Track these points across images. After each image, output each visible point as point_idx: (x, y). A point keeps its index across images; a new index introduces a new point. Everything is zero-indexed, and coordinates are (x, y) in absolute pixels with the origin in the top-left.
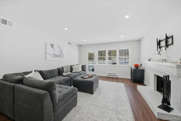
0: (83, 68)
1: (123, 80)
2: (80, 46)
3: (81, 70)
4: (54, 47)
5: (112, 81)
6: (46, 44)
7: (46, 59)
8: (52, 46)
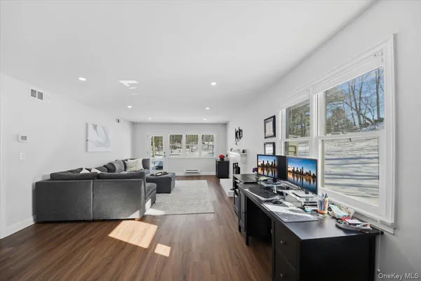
0: (145, 163)
1: (205, 177)
2: (134, 124)
3: (142, 167)
4: (98, 128)
5: (192, 179)
6: (87, 125)
7: (87, 150)
8: (95, 127)
